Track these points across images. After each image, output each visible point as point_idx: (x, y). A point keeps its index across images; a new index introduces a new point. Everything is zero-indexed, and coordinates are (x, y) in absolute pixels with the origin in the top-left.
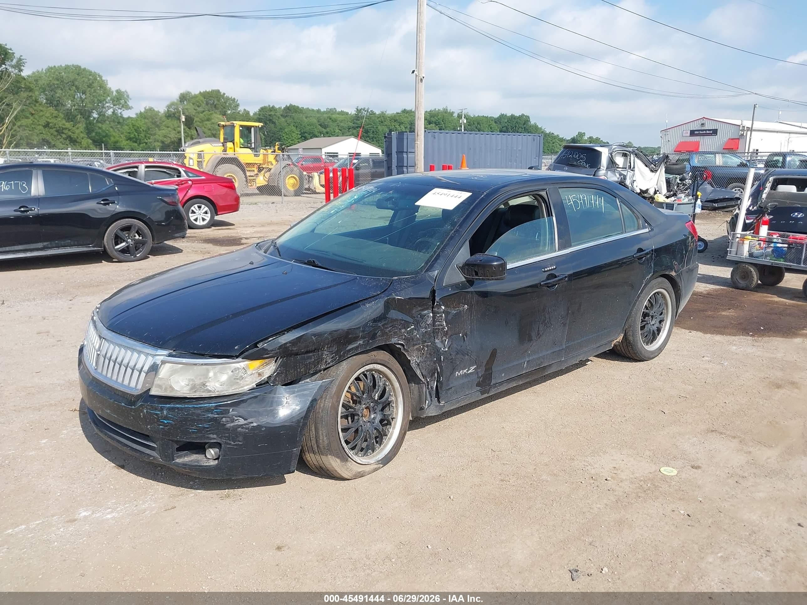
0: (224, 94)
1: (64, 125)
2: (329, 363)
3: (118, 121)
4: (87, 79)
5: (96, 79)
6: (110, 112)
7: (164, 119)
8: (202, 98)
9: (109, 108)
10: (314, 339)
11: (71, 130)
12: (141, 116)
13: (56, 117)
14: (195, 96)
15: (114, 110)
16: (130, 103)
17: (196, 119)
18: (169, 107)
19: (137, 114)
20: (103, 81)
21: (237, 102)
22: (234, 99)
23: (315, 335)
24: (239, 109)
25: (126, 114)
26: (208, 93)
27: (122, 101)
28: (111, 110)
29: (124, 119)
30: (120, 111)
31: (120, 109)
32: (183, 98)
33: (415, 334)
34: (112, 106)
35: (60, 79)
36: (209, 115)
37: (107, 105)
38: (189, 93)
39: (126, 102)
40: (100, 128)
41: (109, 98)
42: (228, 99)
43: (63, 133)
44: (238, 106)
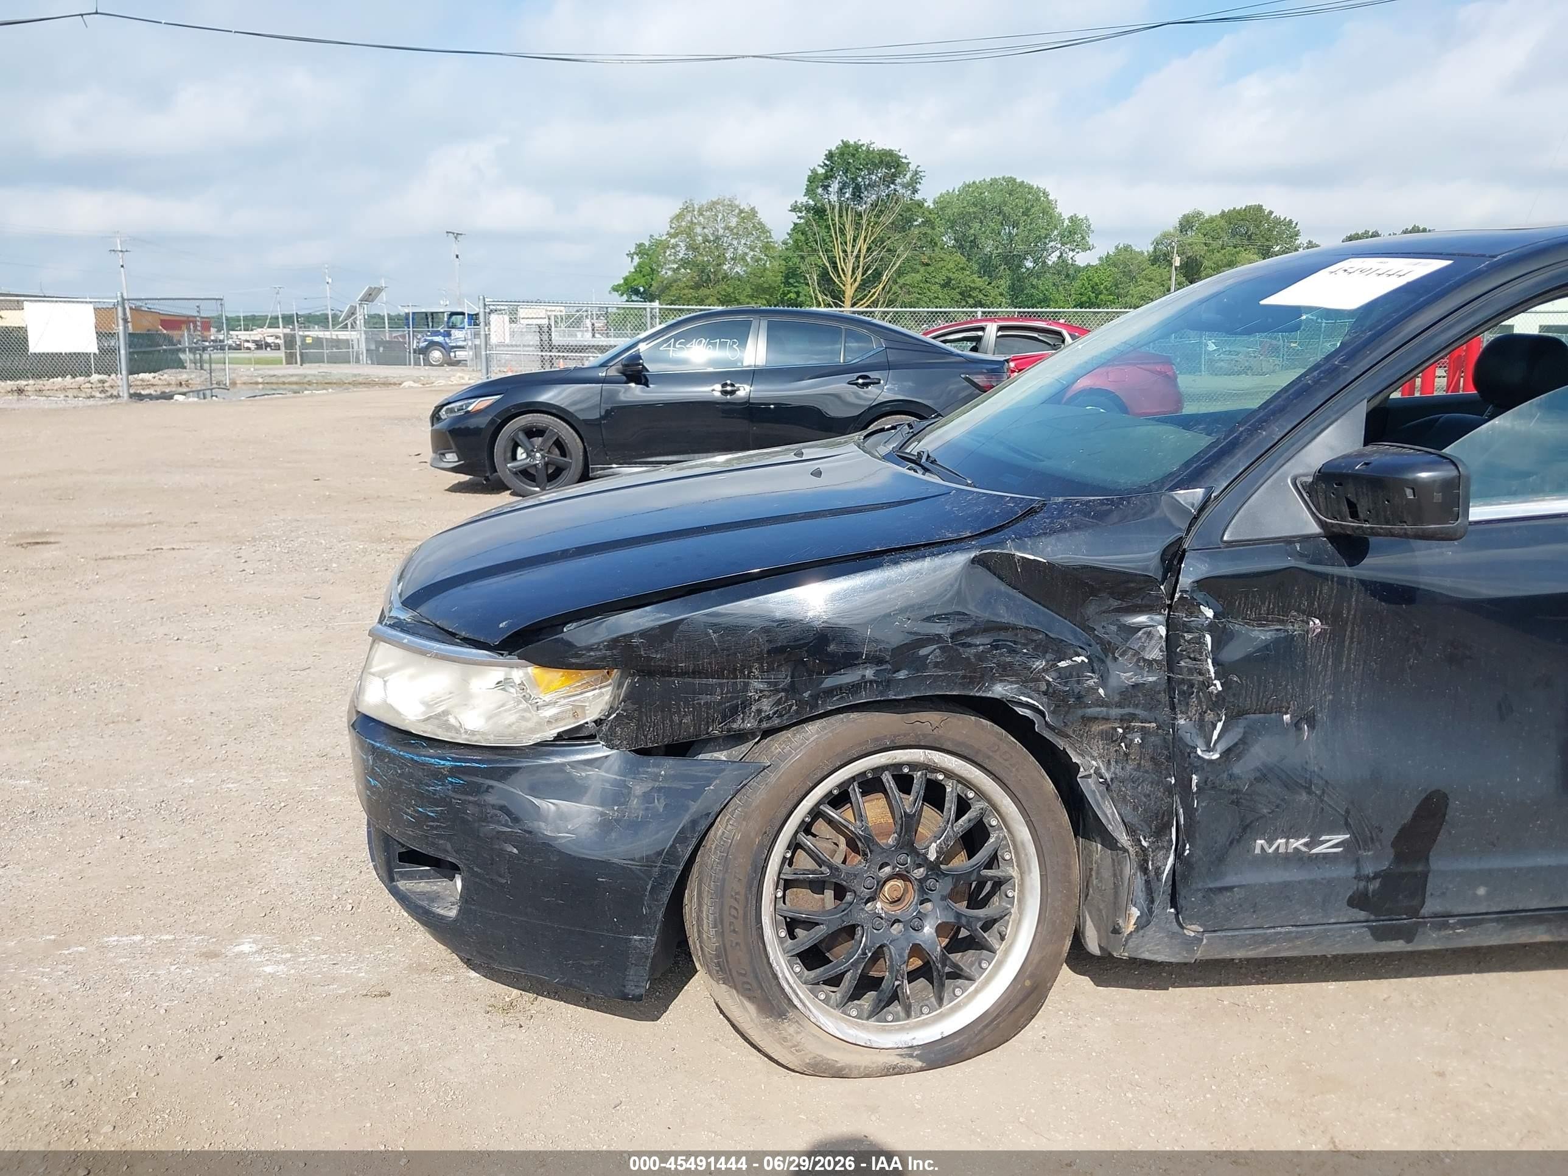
0: (1271, 213)
1: (973, 281)
3: (1066, 271)
4: (1023, 202)
5: (1038, 199)
6: (1053, 258)
7: (1146, 265)
8: (1223, 222)
9: (1054, 249)
11: (983, 292)
12: (1108, 261)
13: (963, 269)
14: (1212, 220)
15: (1061, 254)
16: (1091, 240)
17: (1206, 263)
18: (1157, 243)
19: (1100, 259)
20: (1049, 202)
21: (1295, 227)
22: (1291, 221)
24: (1298, 242)
25: (1082, 259)
26: (1239, 212)
27: (1078, 237)
28: (1058, 253)
29: (1078, 270)
30: (1071, 254)
31: (1073, 250)
32: (1186, 224)
34: (1059, 246)
35: (980, 203)
36: (1233, 255)
37: (1052, 244)
38: (1198, 214)
39: (1083, 238)
40: (1033, 286)
41: (1056, 233)
42: (1278, 222)
43: (970, 296)
44: (1297, 235)
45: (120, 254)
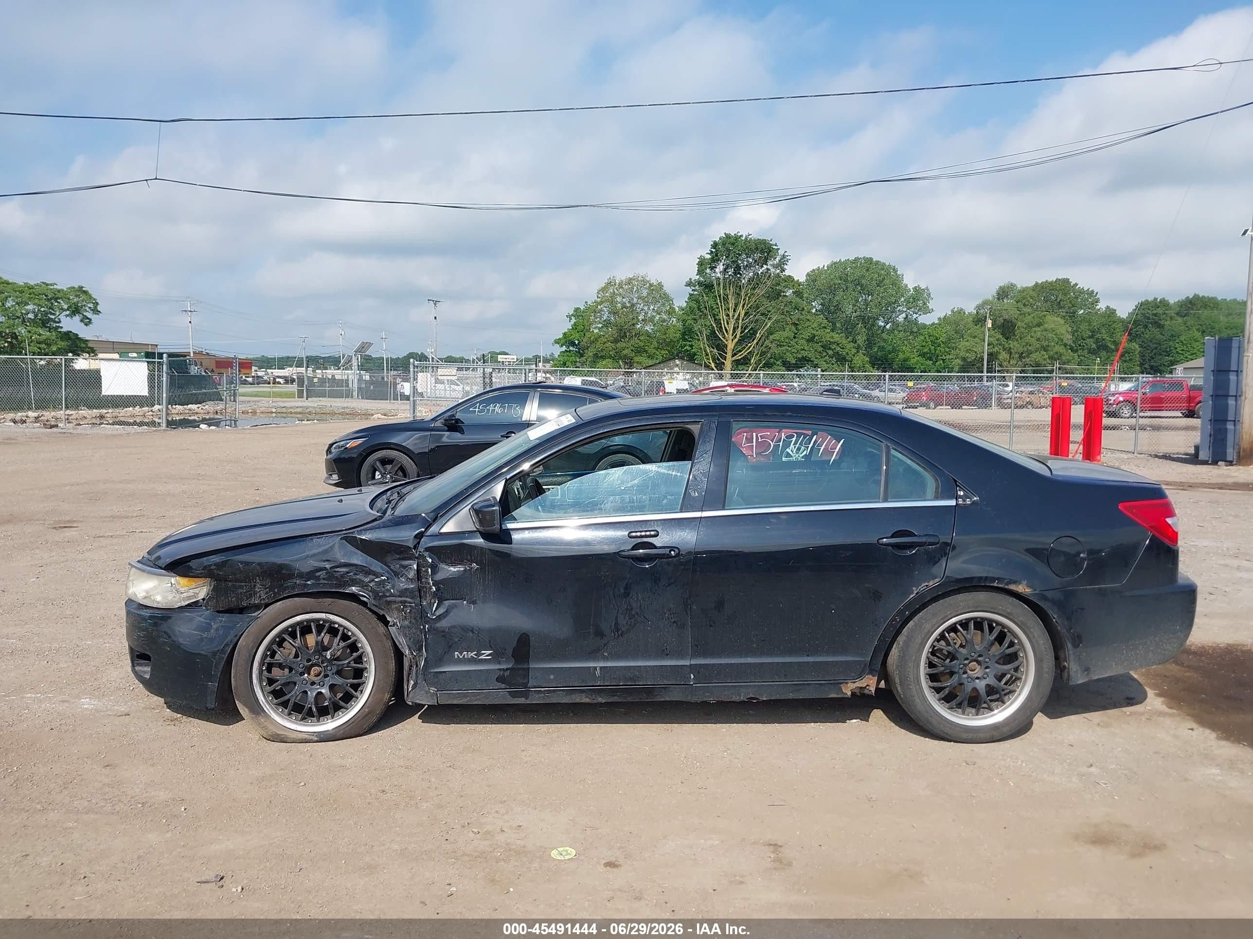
0: (1076, 284)
1: (832, 337)
2: (264, 599)
3: (913, 329)
4: (876, 276)
5: (888, 274)
6: (901, 318)
7: (971, 325)
8: (1034, 294)
9: (901, 312)
10: (241, 566)
11: (840, 345)
12: (945, 320)
13: (825, 327)
14: (1024, 290)
15: (907, 316)
16: (930, 305)
17: (1019, 324)
18: (978, 308)
19: (939, 319)
20: (898, 276)
21: (1096, 296)
22: (1093, 291)
23: (242, 563)
24: (1098, 307)
25: (925, 319)
26: (1051, 283)
27: (920, 303)
28: (904, 315)
29: (924, 326)
30: (915, 316)
31: (916, 314)
32: (1003, 293)
33: (388, 587)
34: (905, 309)
35: (844, 278)
36: (1040, 318)
37: (899, 308)
38: (1012, 286)
39: (925, 304)
40: (885, 340)
41: (902, 299)
42: (1081, 291)
43: (830, 349)
44: (1097, 302)
45: (189, 313)
